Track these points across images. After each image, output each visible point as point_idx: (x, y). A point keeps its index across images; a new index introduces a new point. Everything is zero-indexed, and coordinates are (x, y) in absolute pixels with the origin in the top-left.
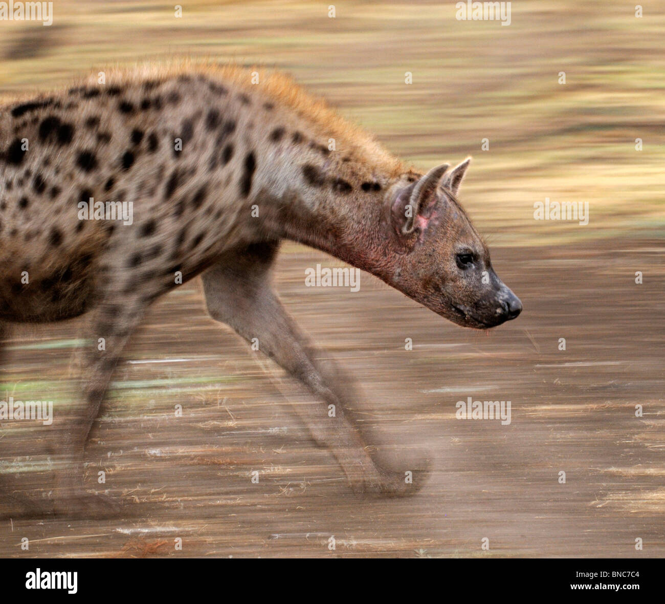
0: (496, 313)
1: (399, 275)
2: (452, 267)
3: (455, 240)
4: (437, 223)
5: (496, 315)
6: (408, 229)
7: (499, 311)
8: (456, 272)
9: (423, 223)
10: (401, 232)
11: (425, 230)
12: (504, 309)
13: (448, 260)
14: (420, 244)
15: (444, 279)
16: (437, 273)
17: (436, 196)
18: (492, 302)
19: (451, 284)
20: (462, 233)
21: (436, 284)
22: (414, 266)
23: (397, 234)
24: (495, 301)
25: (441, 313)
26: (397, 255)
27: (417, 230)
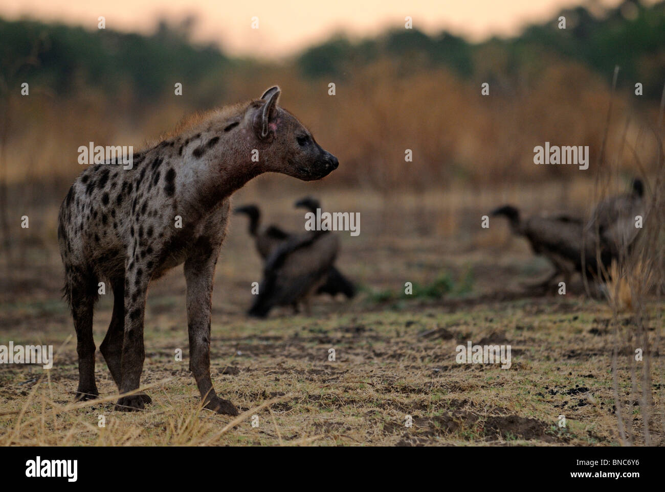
0: (326, 167)
1: (268, 161)
2: (296, 145)
3: (294, 130)
4: (281, 125)
5: (326, 168)
6: (264, 134)
7: (327, 165)
8: (299, 148)
9: (274, 127)
10: (262, 137)
11: (276, 130)
12: (329, 164)
13: (293, 142)
14: (275, 139)
15: (293, 154)
16: (289, 152)
17: (277, 110)
18: (322, 161)
19: (298, 156)
20: (297, 126)
21: (289, 159)
22: (274, 153)
23: (260, 139)
24: (323, 160)
25: (295, 176)
26: (263, 151)
27: (272, 132)
